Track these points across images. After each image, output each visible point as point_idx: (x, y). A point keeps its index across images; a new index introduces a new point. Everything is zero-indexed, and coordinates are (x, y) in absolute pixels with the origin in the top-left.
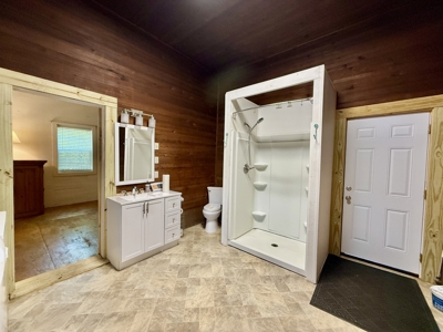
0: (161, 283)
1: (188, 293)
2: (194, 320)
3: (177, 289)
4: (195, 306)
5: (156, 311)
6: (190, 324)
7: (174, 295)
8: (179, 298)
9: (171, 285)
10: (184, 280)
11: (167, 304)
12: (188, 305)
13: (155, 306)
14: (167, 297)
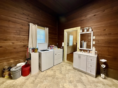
0: (72, 76)
1: (70, 84)
2: (60, 86)
3: (71, 81)
4: (65, 86)
5: (63, 77)
6: (59, 85)
7: (68, 80)
8: (67, 82)
9: (71, 79)
10: (75, 82)
11: (65, 79)
12: (65, 84)
13: (64, 77)
14: (67, 79)
